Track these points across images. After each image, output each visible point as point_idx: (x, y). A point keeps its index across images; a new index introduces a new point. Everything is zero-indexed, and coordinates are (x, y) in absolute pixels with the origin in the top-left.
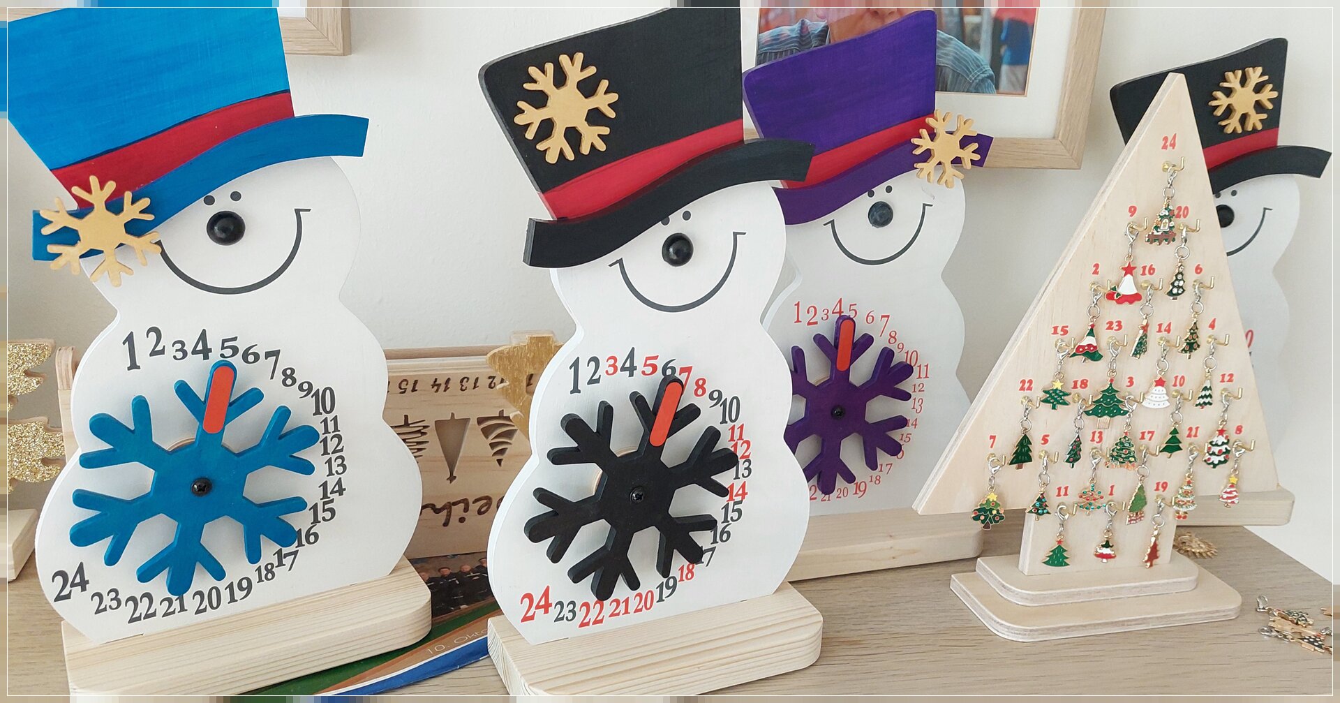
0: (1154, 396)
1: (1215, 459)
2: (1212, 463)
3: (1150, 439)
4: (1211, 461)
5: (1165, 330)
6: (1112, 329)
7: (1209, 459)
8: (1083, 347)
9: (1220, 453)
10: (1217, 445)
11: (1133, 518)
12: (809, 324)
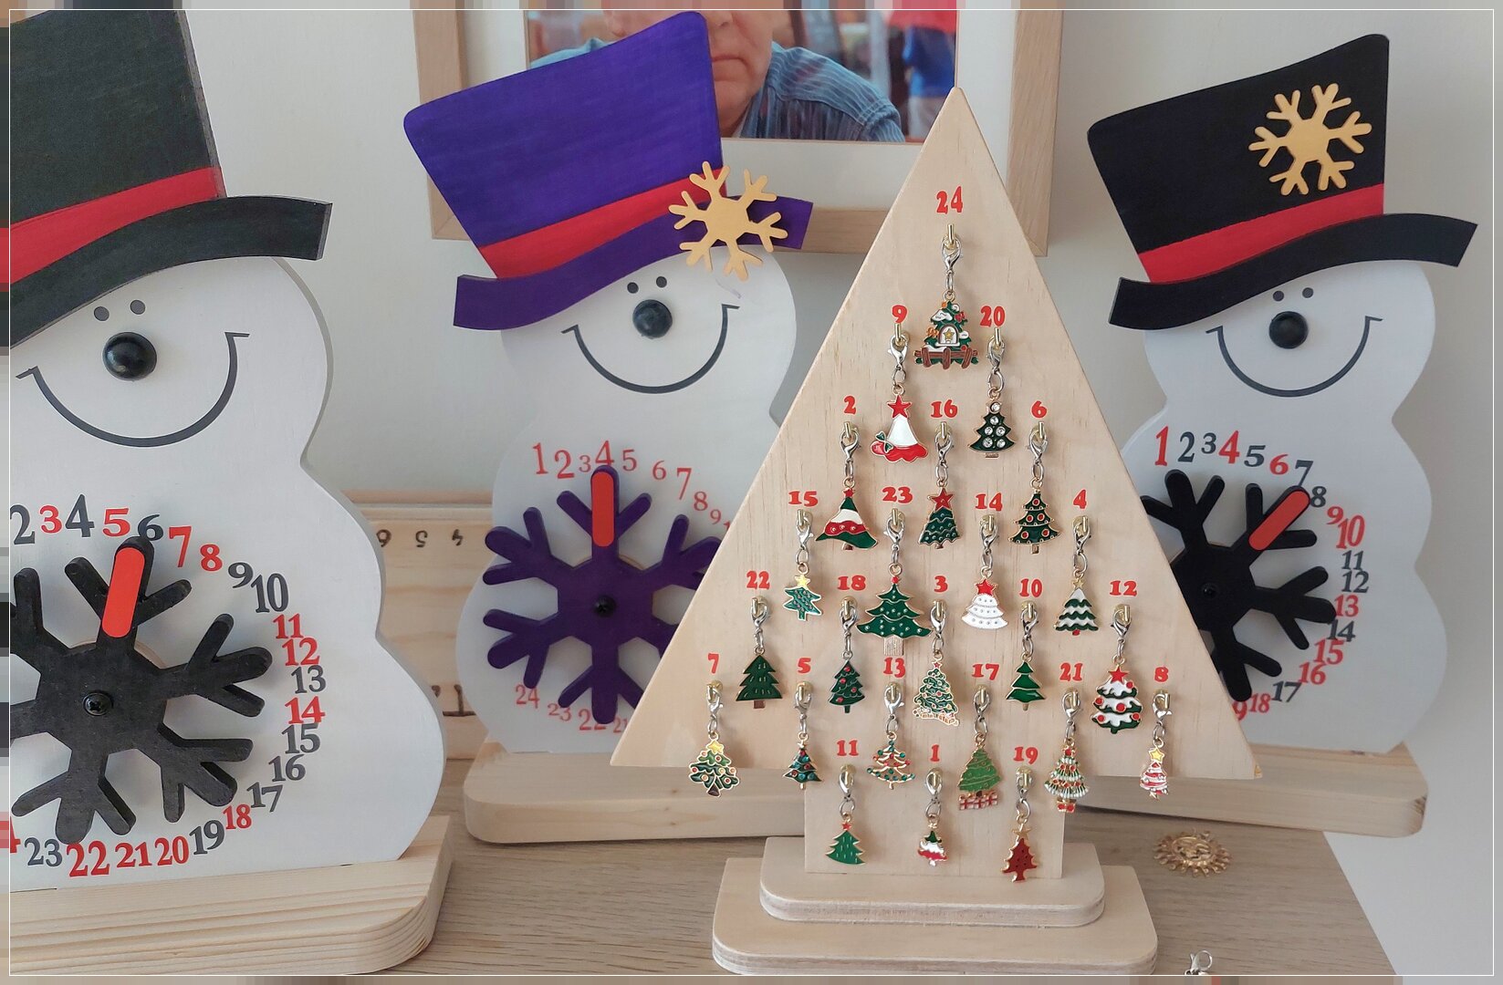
0: (979, 608)
1: (1116, 720)
2: (1109, 725)
3: (993, 677)
4: (1106, 722)
5: (991, 506)
6: (895, 499)
7: (1102, 718)
8: (836, 525)
9: (1121, 710)
10: (1111, 696)
11: (970, 800)
12: (560, 476)
